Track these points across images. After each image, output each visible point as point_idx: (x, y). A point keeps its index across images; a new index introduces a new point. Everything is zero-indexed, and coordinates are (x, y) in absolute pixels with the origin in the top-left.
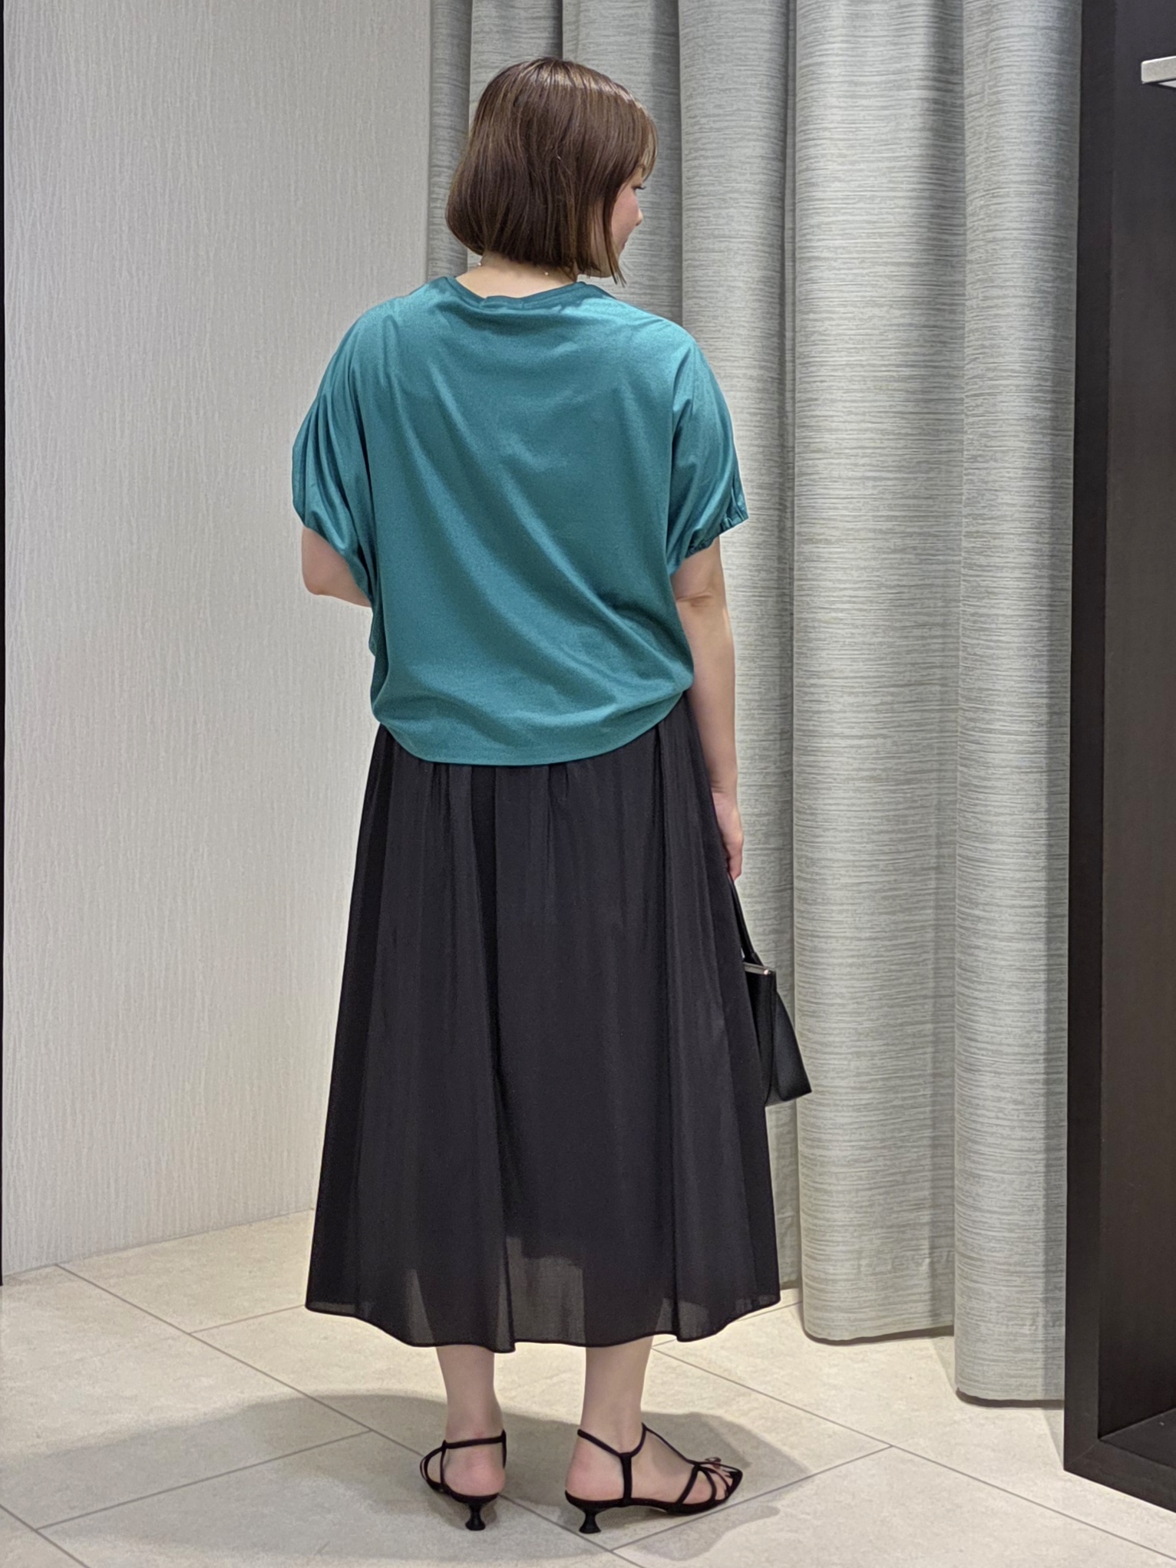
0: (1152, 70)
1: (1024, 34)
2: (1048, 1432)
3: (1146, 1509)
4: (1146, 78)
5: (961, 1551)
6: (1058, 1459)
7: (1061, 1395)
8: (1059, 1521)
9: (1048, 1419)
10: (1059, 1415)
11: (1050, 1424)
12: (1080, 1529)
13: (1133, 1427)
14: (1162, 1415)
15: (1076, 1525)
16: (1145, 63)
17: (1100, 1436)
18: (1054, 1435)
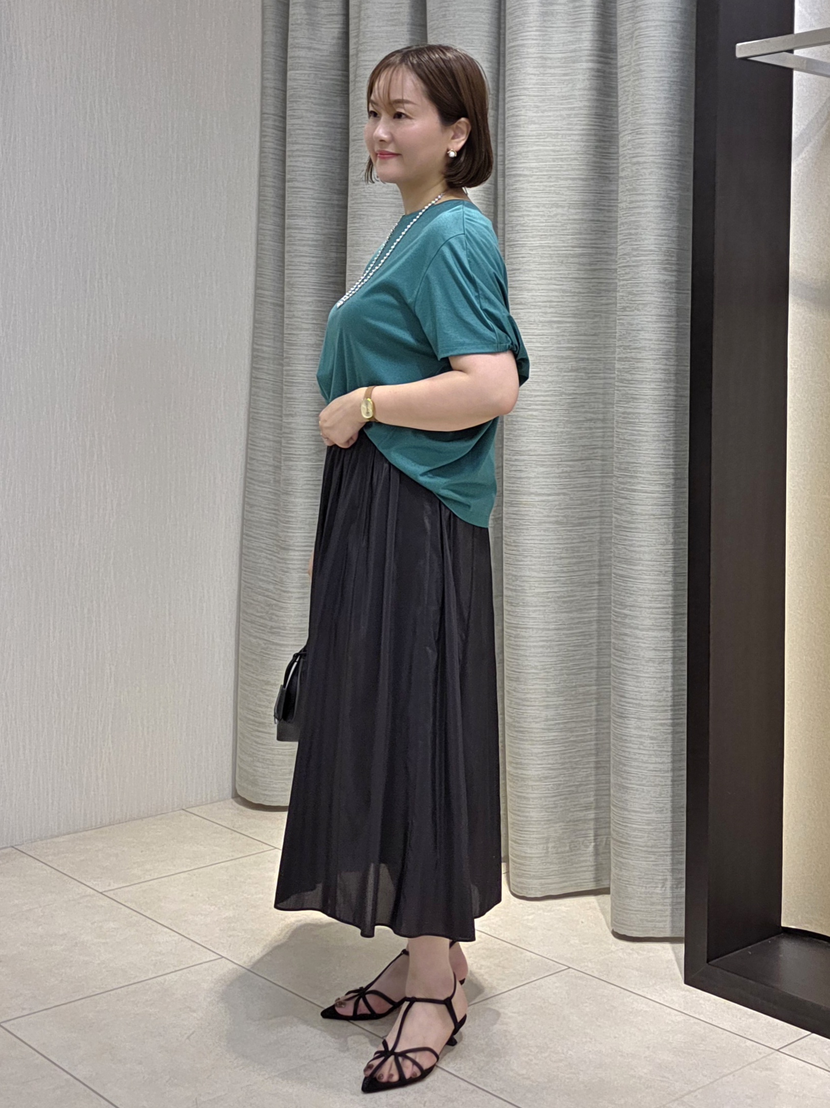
0: (743, 49)
1: (657, 26)
2: (673, 958)
3: (739, 1009)
4: (739, 54)
5: (615, 1037)
6: (681, 977)
7: (683, 934)
8: (680, 1018)
9: (673, 949)
10: (681, 948)
11: (675, 953)
12: (695, 1023)
13: (730, 955)
14: (750, 947)
15: (692, 1020)
16: (738, 45)
17: (708, 961)
18: (677, 960)
